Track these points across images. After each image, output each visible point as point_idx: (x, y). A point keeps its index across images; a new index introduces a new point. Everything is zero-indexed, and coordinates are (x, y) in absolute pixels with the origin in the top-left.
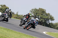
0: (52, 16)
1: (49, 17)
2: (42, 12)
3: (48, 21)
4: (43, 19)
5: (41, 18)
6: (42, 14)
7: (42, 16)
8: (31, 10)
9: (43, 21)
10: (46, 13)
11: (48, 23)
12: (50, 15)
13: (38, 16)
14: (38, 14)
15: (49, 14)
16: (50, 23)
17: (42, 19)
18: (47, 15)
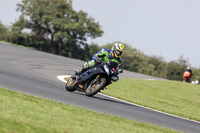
0: (96, 22)
1: (85, 24)
2: (59, 7)
3: (80, 38)
4: (65, 33)
5: (55, 28)
6: (58, 16)
7: (58, 21)
8: (22, 4)
9: (65, 40)
10: (74, 12)
11: (82, 47)
12: (88, 17)
13: (46, 23)
14: (45, 16)
15: (84, 14)
16: (87, 45)
17: (59, 33)
18: (77, 18)
